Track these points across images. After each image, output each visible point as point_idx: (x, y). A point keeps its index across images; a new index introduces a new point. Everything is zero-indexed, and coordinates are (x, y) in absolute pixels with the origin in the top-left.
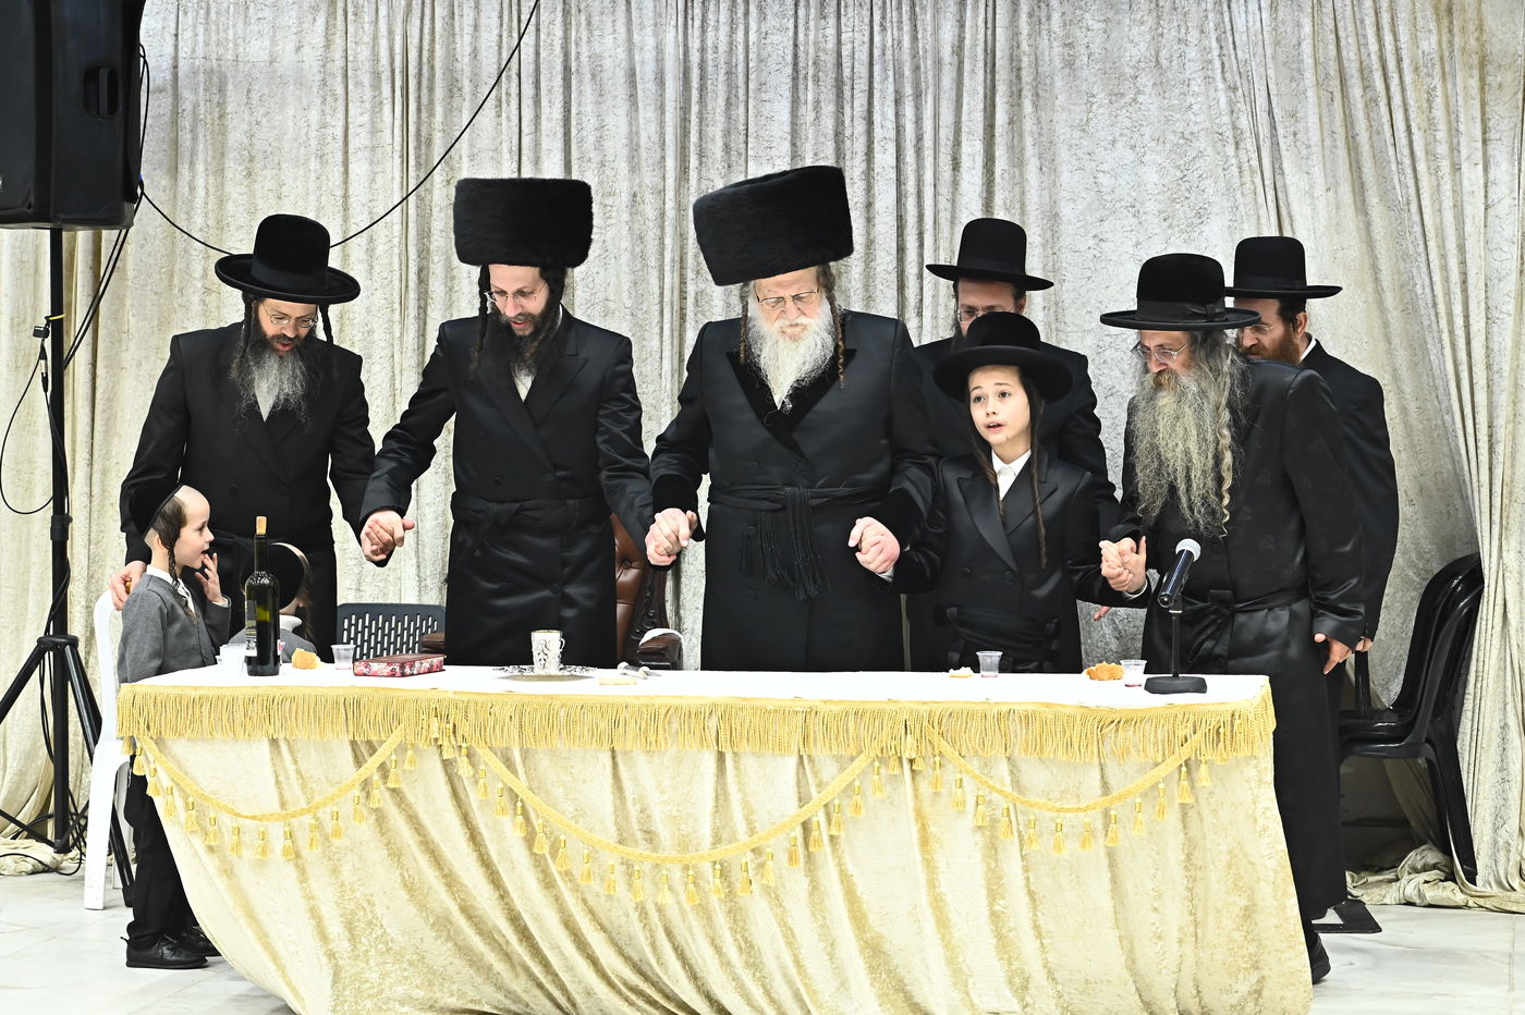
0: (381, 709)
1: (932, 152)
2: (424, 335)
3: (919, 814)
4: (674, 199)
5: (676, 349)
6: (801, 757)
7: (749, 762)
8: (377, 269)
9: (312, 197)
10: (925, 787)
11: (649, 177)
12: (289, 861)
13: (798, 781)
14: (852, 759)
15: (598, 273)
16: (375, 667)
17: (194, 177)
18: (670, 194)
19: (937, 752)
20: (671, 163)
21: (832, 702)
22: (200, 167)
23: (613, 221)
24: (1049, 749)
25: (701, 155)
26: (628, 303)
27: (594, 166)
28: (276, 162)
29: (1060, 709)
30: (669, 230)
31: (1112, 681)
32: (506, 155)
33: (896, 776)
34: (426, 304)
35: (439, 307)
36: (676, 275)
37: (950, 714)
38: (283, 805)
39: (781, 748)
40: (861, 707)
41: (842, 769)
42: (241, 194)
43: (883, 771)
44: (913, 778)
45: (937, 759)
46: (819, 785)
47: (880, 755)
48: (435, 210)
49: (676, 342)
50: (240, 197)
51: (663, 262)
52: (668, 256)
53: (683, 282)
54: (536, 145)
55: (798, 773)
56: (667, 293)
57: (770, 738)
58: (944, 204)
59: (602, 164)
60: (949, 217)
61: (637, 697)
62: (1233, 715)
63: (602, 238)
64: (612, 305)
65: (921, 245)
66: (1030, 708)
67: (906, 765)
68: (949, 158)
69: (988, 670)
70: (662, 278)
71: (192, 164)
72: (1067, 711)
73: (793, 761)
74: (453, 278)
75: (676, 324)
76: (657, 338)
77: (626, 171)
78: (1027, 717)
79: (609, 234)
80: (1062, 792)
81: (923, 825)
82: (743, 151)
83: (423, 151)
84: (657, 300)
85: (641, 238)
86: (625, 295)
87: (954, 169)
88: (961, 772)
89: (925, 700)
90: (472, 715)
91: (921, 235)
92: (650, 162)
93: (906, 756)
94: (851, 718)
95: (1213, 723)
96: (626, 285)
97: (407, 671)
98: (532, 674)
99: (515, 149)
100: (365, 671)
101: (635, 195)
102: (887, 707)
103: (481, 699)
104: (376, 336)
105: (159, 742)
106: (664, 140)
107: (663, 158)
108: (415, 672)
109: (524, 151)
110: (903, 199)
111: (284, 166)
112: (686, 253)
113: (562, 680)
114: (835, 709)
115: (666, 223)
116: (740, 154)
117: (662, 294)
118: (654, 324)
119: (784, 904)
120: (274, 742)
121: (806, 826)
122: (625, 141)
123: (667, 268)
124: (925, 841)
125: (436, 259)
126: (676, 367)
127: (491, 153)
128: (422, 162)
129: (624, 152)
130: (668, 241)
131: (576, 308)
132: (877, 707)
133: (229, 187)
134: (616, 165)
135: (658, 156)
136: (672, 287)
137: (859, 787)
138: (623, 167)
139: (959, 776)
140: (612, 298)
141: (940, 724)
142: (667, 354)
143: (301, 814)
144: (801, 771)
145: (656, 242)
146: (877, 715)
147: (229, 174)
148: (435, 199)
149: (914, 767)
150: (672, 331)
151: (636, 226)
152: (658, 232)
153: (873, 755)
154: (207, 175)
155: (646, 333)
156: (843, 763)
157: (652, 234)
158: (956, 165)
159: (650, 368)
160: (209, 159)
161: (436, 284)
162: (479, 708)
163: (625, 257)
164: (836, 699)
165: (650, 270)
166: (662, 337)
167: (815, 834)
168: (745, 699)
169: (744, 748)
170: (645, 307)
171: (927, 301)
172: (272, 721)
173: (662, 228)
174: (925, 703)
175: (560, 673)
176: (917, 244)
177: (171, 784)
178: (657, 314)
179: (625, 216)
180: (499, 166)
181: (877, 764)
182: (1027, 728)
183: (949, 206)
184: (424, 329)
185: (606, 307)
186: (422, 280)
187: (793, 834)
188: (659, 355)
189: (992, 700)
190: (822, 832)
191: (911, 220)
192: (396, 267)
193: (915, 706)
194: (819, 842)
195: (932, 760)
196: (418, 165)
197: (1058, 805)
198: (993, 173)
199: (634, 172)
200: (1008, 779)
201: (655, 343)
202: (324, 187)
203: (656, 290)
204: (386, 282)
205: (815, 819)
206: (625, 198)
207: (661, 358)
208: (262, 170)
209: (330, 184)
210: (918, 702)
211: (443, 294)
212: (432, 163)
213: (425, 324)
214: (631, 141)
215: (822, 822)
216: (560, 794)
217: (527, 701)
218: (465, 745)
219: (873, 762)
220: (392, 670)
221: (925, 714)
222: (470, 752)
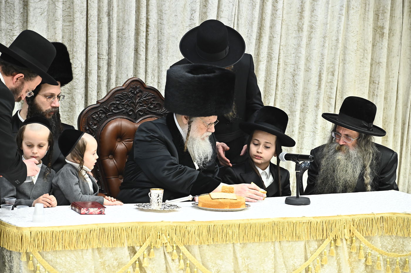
7: (285, 244)
14: (324, 241)
21: (317, 217)
29: (399, 215)
40: (327, 219)
41: (319, 245)
46: (311, 253)
47: (334, 238)
66: (388, 215)
67: (345, 242)
72: (401, 216)
78: (387, 219)
93: (344, 238)
102: (337, 218)
103: (182, 225)
114: (319, 220)
121: (306, 270)
132: (333, 219)
141: (356, 224)
146: (333, 222)
153: (331, 238)
156: (320, 242)
162: (181, 228)
174: (350, 216)
189: (375, 213)
205: (310, 266)
215: (312, 267)
216: (210, 264)
217: (200, 224)
218: (175, 245)
219: (331, 241)
220: (100, 211)
221: (350, 220)
222: (177, 247)
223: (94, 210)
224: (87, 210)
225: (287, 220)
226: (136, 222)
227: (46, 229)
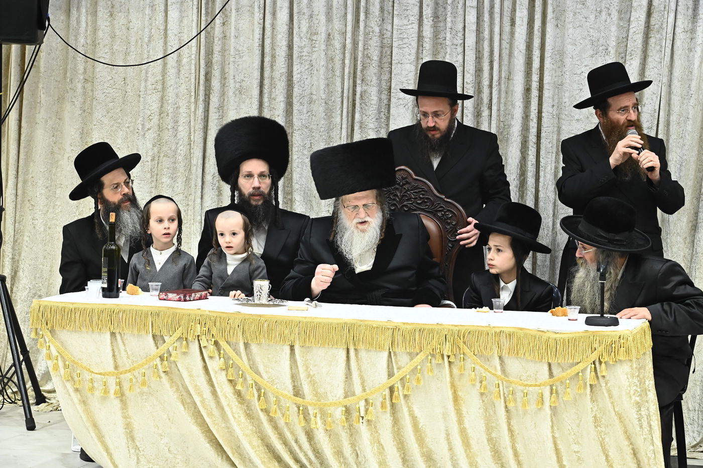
0: (170, 319)
1: (499, 15)
2: (208, 111)
3: (453, 385)
4: (351, 37)
5: (350, 123)
6: (390, 353)
7: (363, 354)
8: (183, 72)
9: (147, 30)
10: (455, 371)
11: (337, 24)
12: (117, 397)
13: (388, 366)
14: (417, 354)
15: (307, 79)
16: (171, 295)
17: (79, 15)
18: (349, 35)
19: (462, 352)
20: (350, 17)
21: (407, 324)
22: (84, 10)
23: (316, 49)
24: (521, 352)
25: (367, 13)
26: (324, 96)
27: (306, 17)
28: (127, 8)
29: (528, 332)
30: (348, 55)
31: (564, 317)
32: (256, 10)
33: (440, 364)
34: (210, 93)
35: (216, 95)
36: (351, 81)
37: (470, 332)
38: (116, 367)
39: (380, 348)
40: (423, 327)
41: (412, 359)
42: (107, 27)
43: (433, 361)
44: (450, 366)
45: (462, 356)
46: (399, 368)
47: (432, 353)
48: (216, 40)
49: (350, 119)
50: (106, 28)
51: (344, 73)
52: (347, 70)
53: (355, 86)
54: (274, 4)
55: (388, 361)
56: (346, 91)
57: (374, 342)
58: (505, 45)
59: (311, 16)
60: (508, 52)
61: (305, 318)
62: (620, 338)
63: (310, 59)
64: (314, 97)
65: (492, 68)
66: (512, 330)
67: (446, 358)
68: (509, 18)
69: (497, 309)
70: (343, 84)
71: (78, 8)
72: (532, 333)
73: (386, 354)
74: (225, 79)
75: (350, 109)
76: (339, 117)
77: (324, 21)
78: (510, 335)
79: (314, 56)
80: (528, 376)
81: (455, 391)
82: (391, 11)
83: (210, 5)
84: (340, 95)
85: (332, 59)
86: (322, 92)
87: (512, 25)
88: (474, 363)
89: (456, 324)
90: (218, 324)
91: (491, 63)
92: (338, 16)
93: (446, 354)
94: (417, 333)
95: (609, 342)
96: (322, 86)
97: (188, 298)
98: (253, 303)
99: (262, 6)
100: (165, 297)
101: (329, 35)
102: (436, 327)
103: (223, 316)
104: (181, 110)
105: (52, 331)
106: (347, 4)
107: (346, 14)
108: (192, 299)
109: (267, 8)
110: (481, 42)
111: (131, 11)
112: (357, 69)
113: (269, 307)
114: (409, 327)
115: (346, 52)
116: (390, 13)
117: (343, 92)
118: (338, 109)
119: (379, 432)
120: (113, 334)
121: (392, 389)
122: (324, 4)
123: (346, 77)
124: (456, 399)
125: (216, 68)
126: (350, 134)
127: (248, 8)
128: (210, 11)
129: (323, 10)
130: (347, 62)
131: (294, 98)
132: (431, 327)
133: (99, 22)
134: (318, 17)
135: (343, 13)
136: (349, 89)
137: (420, 369)
138: (323, 18)
139: (473, 366)
140: (315, 93)
141: (464, 337)
142: (344, 126)
143: (125, 373)
144: (390, 360)
145: (340, 62)
146: (431, 331)
147: (100, 14)
148: (216, 33)
149: (450, 360)
150: (348, 113)
151: (329, 53)
152: (342, 57)
153: (428, 353)
154: (87, 14)
155: (333, 114)
156: (412, 356)
157: (338, 59)
158: (513, 23)
159: (335, 133)
160: (88, 5)
161: (216, 82)
162: (222, 320)
163: (322, 70)
164: (409, 322)
165: (337, 78)
166: (342, 116)
167: (396, 393)
168: (361, 321)
169: (361, 347)
170: (333, 98)
171: (495, 101)
172: (113, 322)
173: (344, 54)
174: (456, 326)
175: (268, 303)
176: (489, 68)
177: (57, 354)
178: (340, 103)
179: (323, 47)
180: (253, 15)
181: (430, 357)
182: (510, 341)
183: (508, 46)
184: (208, 107)
185: (311, 98)
186: (208, 79)
187: (384, 393)
188: (340, 127)
189: (492, 325)
190: (400, 392)
191: (486, 54)
192: (193, 71)
193: (453, 328)
194: (398, 398)
195: (459, 357)
196: (207, 13)
197: (526, 383)
198: (533, 28)
199: (329, 21)
200: (499, 368)
201: (338, 120)
202: (154, 24)
203: (340, 90)
204: (187, 80)
205: (396, 385)
206: (323, 36)
207: (341, 128)
208: (119, 13)
209: (157, 22)
210: (452, 325)
211: (219, 88)
212: (215, 11)
213: (209, 104)
214: (328, 4)
215: (400, 387)
216: (261, 368)
217: (247, 317)
218: (213, 340)
219: (428, 356)
220: (179, 298)
221: (456, 332)
222: (216, 343)
223: (173, 296)
224: (166, 296)
225: (366, 323)
226: (165, 307)
227: (57, 305)
